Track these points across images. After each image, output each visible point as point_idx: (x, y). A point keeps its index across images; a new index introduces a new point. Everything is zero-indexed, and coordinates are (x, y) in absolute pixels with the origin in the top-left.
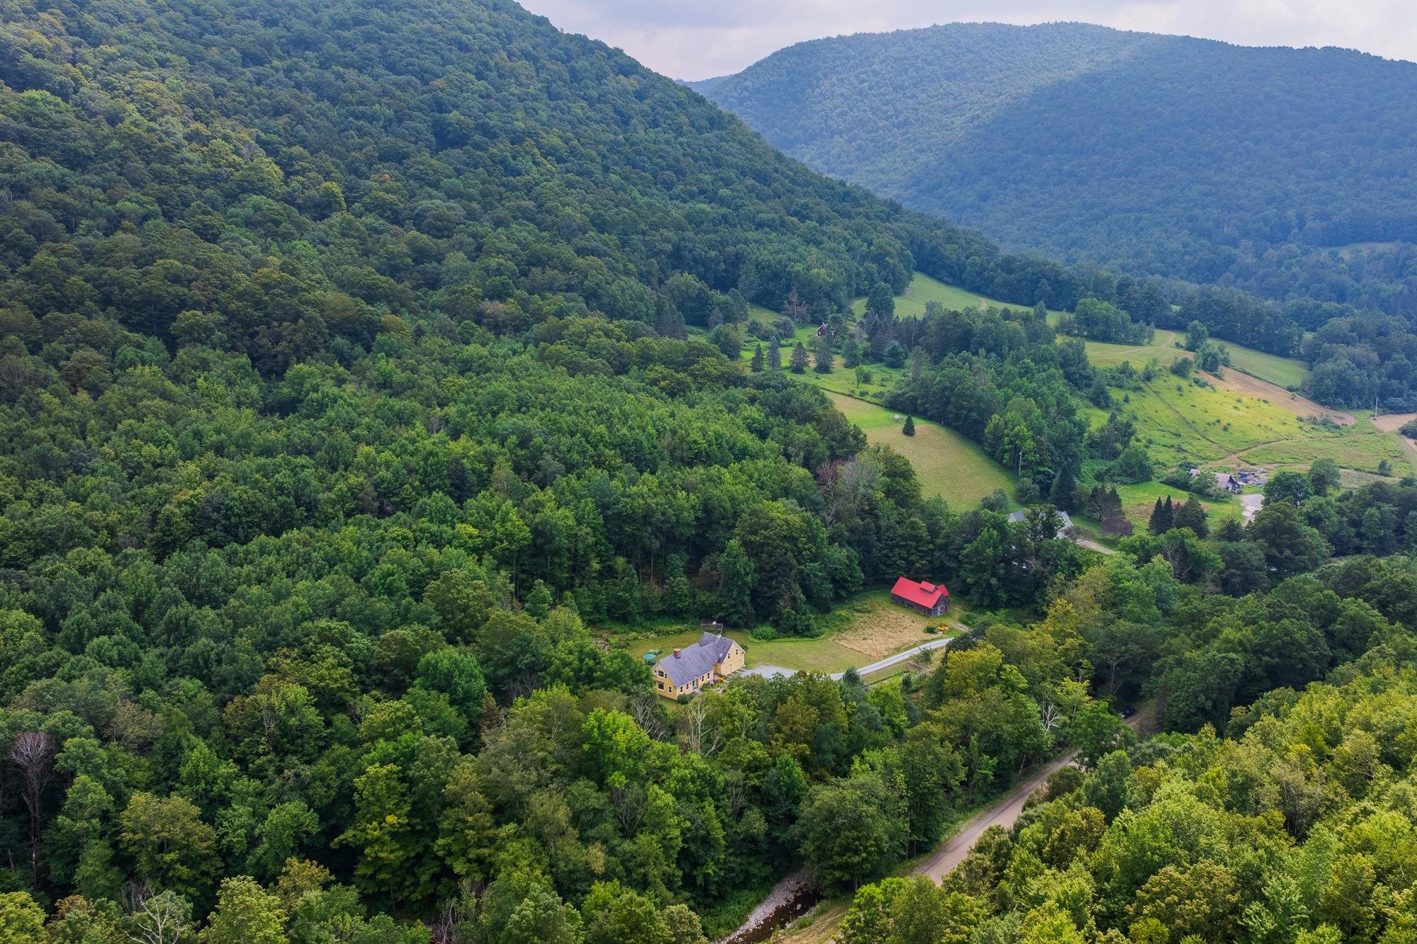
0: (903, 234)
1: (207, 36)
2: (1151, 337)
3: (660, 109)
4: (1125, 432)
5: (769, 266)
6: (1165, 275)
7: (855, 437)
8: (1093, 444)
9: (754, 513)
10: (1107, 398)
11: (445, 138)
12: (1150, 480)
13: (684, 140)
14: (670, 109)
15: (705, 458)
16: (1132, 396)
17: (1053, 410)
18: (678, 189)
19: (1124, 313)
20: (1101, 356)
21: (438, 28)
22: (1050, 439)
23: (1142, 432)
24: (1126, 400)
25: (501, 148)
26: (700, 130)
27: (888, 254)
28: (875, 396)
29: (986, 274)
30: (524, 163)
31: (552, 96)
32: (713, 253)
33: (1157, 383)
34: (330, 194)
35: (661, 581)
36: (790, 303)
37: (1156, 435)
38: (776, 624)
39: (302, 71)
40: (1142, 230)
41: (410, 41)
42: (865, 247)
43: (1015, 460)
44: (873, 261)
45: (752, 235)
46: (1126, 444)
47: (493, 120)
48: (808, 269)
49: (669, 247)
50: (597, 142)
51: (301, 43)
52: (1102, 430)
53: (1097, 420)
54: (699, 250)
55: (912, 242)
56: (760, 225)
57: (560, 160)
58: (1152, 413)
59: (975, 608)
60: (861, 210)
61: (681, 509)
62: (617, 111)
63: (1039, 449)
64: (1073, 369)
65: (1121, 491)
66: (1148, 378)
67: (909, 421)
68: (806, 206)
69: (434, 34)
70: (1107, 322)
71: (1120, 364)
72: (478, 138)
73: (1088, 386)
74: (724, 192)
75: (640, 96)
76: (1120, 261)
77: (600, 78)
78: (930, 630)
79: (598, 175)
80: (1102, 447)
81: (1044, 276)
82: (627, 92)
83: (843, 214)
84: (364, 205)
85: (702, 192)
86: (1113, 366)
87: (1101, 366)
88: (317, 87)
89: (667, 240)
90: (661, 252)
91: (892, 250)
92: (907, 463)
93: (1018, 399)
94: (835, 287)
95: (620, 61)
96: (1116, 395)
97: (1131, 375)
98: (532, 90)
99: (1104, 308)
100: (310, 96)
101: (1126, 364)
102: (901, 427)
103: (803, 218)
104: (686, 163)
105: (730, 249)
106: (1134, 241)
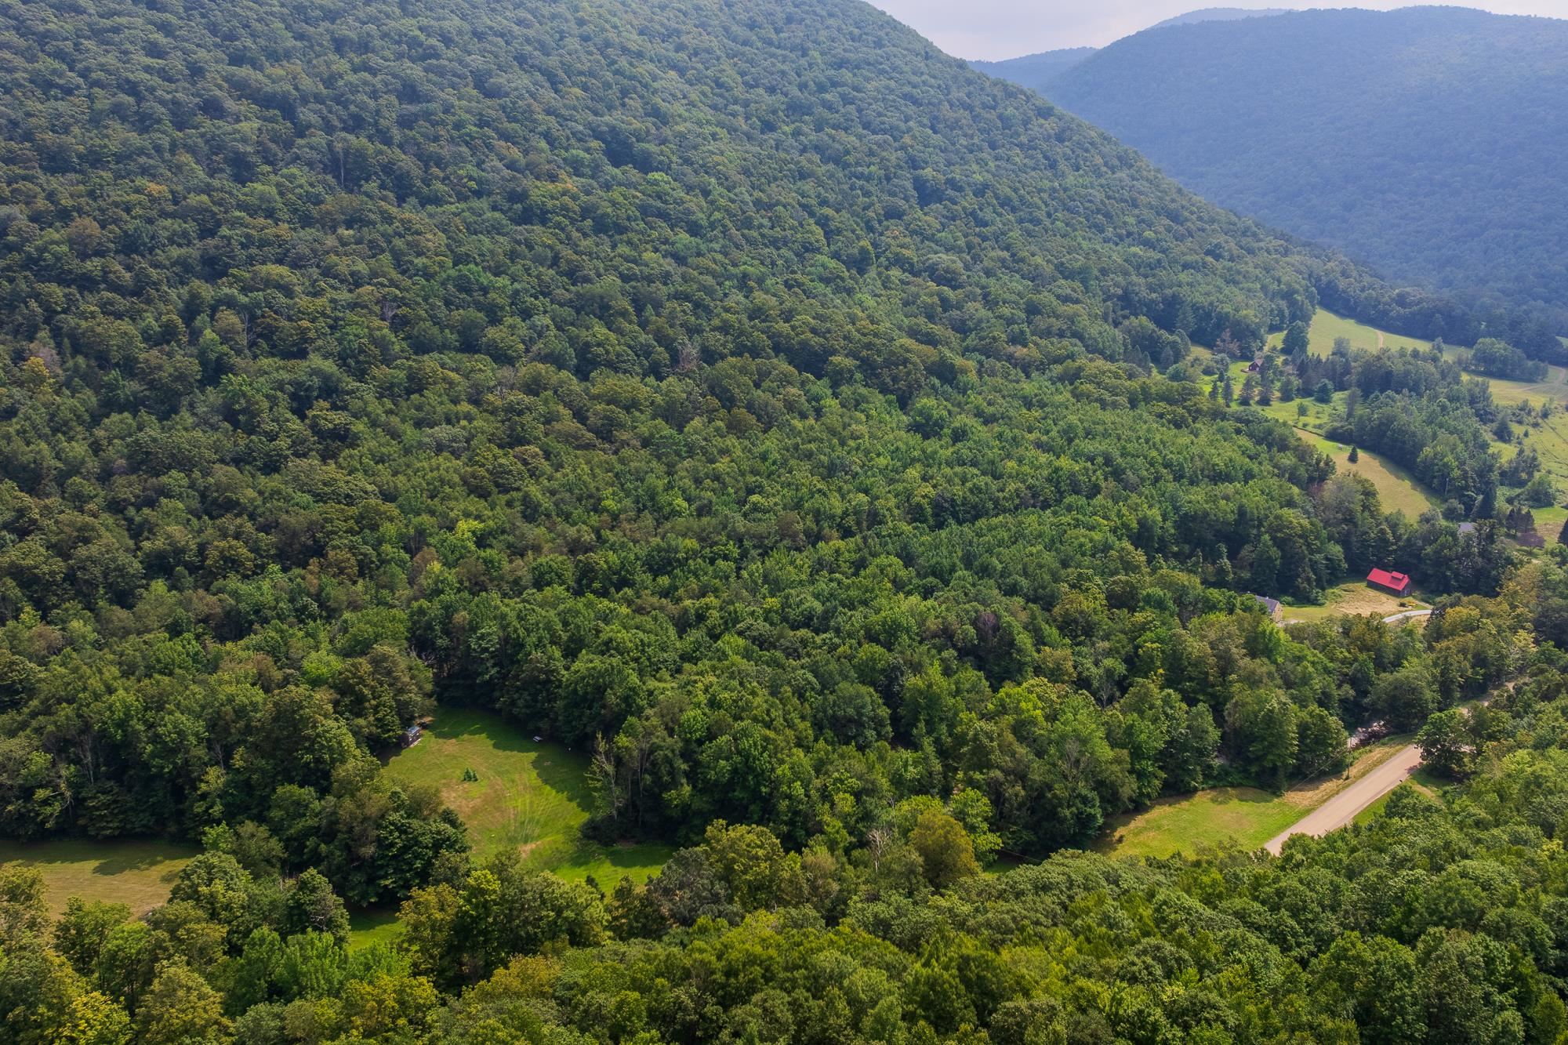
0: (1303, 268)
1: (731, 107)
2: (1545, 374)
3: (1079, 151)
4: (1532, 465)
5: (1203, 308)
6: (1547, 301)
7: (1327, 464)
8: (1503, 474)
9: (1277, 517)
10: (1510, 434)
11: (926, 195)
12: (1551, 505)
13: (1103, 181)
14: (1087, 151)
15: (1228, 478)
16: (1531, 430)
17: (1471, 445)
18: (1110, 232)
19: (1519, 351)
20: (1503, 393)
21: (892, 84)
22: (1473, 469)
23: (1545, 464)
24: (1526, 435)
25: (969, 201)
26: (1113, 169)
27: (1297, 292)
28: (1315, 427)
29: (1381, 307)
30: (988, 214)
31: (993, 146)
32: (1154, 295)
33: (1553, 420)
34: (863, 250)
35: (1214, 563)
36: (1223, 341)
37: (1554, 466)
38: (1293, 595)
39: (806, 135)
40: (1521, 248)
41: (876, 100)
42: (1275, 286)
43: (1443, 484)
44: (1283, 298)
45: (1184, 277)
46: (1530, 474)
47: (957, 174)
48: (1237, 310)
49: (1120, 292)
50: (1040, 191)
51: (796, 109)
52: (1511, 462)
53: (1506, 453)
54: (1144, 293)
55: (1310, 276)
56: (1186, 266)
57: (1014, 210)
58: (1550, 447)
59: (1432, 592)
60: (1262, 244)
61: (1226, 512)
62: (1046, 158)
63: (1465, 476)
64: (1480, 406)
65: (1533, 512)
66: (1545, 415)
67: (1354, 450)
68: (1218, 246)
69: (892, 91)
70: (1504, 361)
71: (1520, 403)
72: (950, 192)
73: (1492, 421)
74: (1148, 234)
75: (1060, 139)
76: (1500, 285)
77: (1026, 123)
78: (1403, 605)
79: (1047, 222)
80: (1510, 477)
81: (1439, 312)
82: (1049, 136)
83: (1251, 251)
84: (888, 259)
85: (1129, 234)
86: (1511, 403)
87: (1503, 403)
88: (817, 148)
89: (1116, 285)
90: (1114, 295)
91: (1297, 287)
92: (1372, 485)
93: (1442, 434)
94: (1259, 326)
95: (1037, 103)
96: (1517, 430)
97: (1529, 413)
98: (976, 140)
99: (1500, 347)
100: (816, 158)
101: (1526, 402)
102: (1347, 454)
103: (1217, 257)
104: (1113, 206)
105: (1168, 292)
106: (1513, 261)
